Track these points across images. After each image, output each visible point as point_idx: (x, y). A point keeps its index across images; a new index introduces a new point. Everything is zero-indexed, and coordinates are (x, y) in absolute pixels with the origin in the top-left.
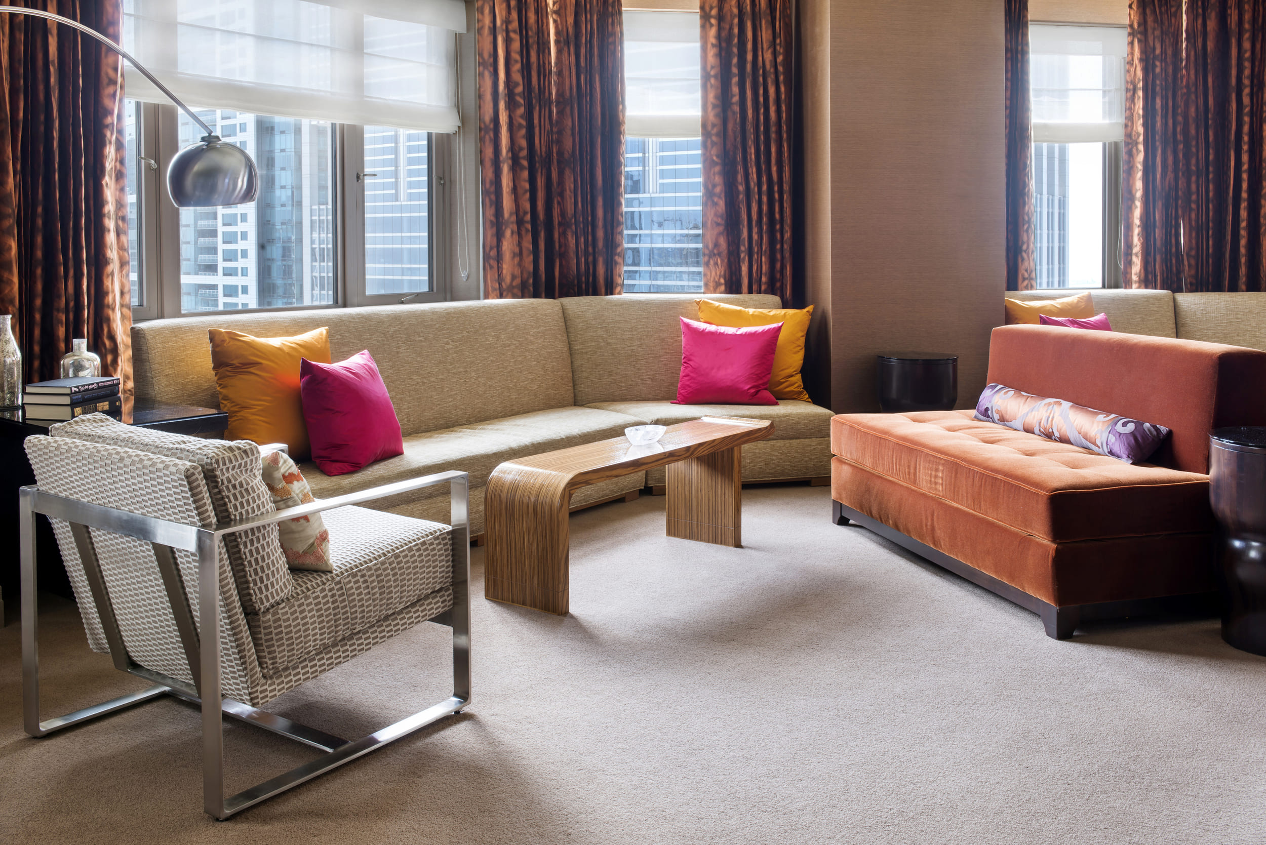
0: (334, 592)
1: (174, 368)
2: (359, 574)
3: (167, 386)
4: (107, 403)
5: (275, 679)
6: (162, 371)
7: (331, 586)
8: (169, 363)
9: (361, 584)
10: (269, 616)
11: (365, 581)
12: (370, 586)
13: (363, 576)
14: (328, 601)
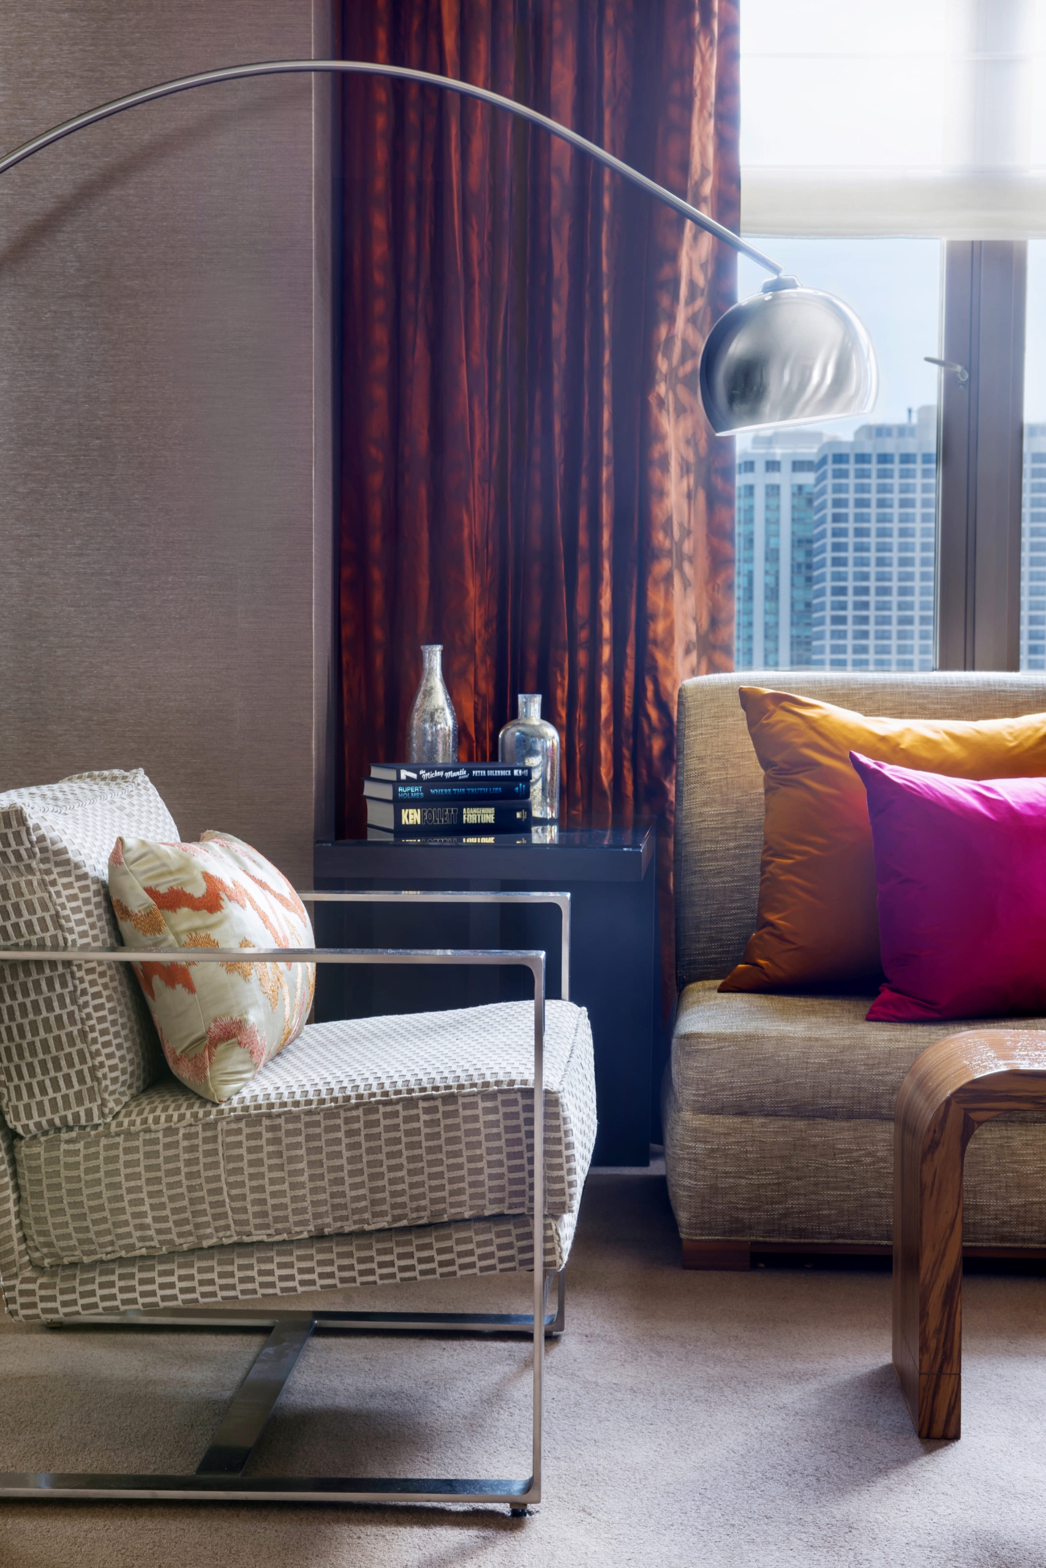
0: (195, 1142)
1: (725, 768)
2: (266, 1122)
3: (705, 804)
4: (492, 810)
5: (58, 1280)
6: (703, 773)
7: (193, 1129)
8: (719, 758)
9: (263, 1142)
10: (39, 1149)
11: (276, 1141)
12: (285, 1154)
13: (273, 1128)
14: (178, 1156)
